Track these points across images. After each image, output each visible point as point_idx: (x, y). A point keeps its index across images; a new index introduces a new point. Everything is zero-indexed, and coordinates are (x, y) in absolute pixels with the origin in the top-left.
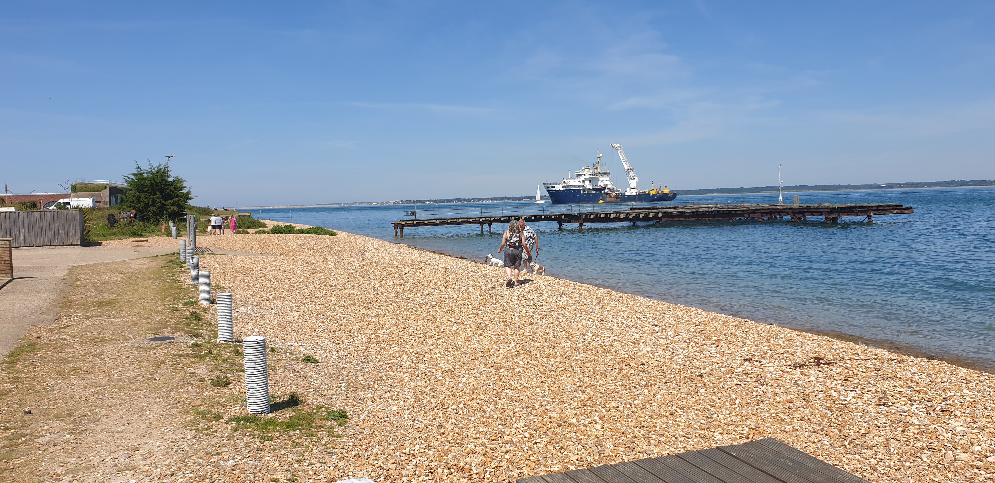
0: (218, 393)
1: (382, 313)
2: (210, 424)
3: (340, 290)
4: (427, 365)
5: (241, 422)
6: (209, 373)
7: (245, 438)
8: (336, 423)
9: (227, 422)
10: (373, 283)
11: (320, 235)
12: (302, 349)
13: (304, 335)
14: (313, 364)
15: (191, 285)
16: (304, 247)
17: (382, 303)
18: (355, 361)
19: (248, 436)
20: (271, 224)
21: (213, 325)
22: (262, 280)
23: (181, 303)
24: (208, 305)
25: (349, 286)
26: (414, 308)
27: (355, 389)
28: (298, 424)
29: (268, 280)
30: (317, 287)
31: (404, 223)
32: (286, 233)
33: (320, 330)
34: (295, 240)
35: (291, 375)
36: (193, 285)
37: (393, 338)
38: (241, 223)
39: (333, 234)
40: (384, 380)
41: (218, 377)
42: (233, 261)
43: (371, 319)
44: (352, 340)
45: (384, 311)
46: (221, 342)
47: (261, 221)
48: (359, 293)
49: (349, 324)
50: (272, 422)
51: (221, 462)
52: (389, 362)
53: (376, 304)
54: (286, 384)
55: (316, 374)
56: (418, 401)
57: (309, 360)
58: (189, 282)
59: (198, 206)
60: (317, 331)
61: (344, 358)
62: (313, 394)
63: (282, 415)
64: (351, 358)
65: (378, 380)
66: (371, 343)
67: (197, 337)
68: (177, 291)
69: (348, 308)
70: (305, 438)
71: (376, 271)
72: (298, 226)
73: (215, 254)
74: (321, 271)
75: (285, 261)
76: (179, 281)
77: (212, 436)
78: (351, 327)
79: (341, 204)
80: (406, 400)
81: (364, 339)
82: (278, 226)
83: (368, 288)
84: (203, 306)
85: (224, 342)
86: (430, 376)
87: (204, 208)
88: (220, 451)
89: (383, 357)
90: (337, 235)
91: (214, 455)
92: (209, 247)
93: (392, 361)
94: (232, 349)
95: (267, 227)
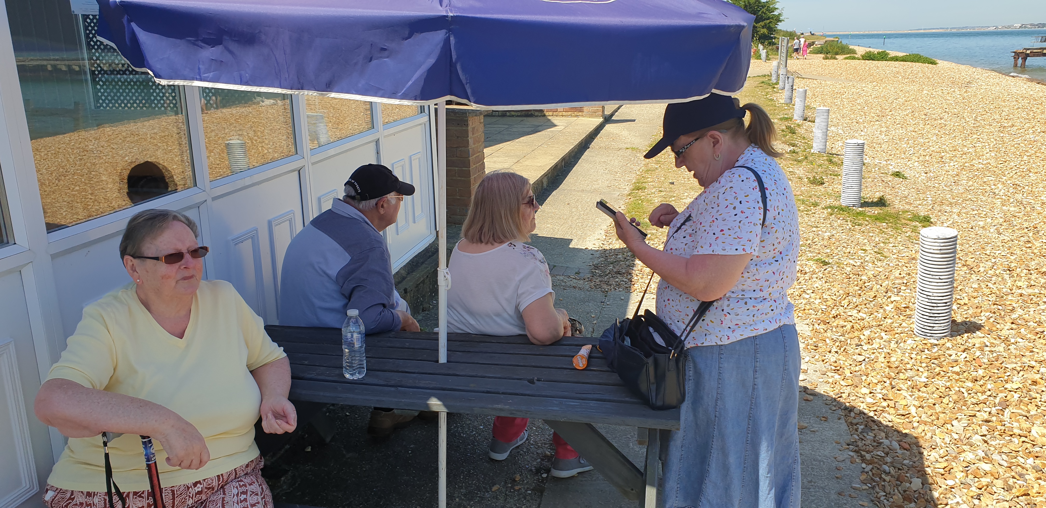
0: (815, 189)
1: (980, 145)
2: (809, 208)
3: (935, 120)
4: (1025, 195)
5: (836, 210)
6: (806, 174)
7: (839, 221)
8: (920, 225)
9: (823, 209)
10: (974, 115)
11: (917, 64)
12: (891, 167)
13: (893, 156)
14: (901, 179)
15: (784, 104)
16: (898, 76)
17: (982, 135)
18: (944, 183)
19: (842, 220)
20: (861, 50)
21: (806, 139)
22: (852, 104)
23: (776, 118)
24: (802, 121)
25: (946, 116)
26: (1021, 144)
27: (941, 204)
28: (885, 219)
29: (859, 104)
30: (910, 115)
31: (1028, 52)
32: (878, 60)
33: (910, 153)
34: (888, 68)
35: (880, 184)
36: (787, 104)
37: (990, 168)
38: (829, 48)
39: (933, 63)
40: (973, 201)
41: (814, 177)
42: (823, 85)
43: (966, 149)
44: (943, 165)
45: (983, 144)
46: (815, 152)
47: (851, 47)
48: (957, 124)
49: (941, 151)
50: (862, 214)
51: (820, 232)
52: (981, 188)
53: (975, 136)
54: (875, 190)
55: (904, 187)
56: (1008, 221)
57: (897, 175)
58: (782, 101)
59: (785, 30)
60: (907, 153)
61: (933, 179)
62: (900, 202)
63: (871, 210)
64: (940, 180)
65: (967, 200)
66: (963, 170)
67: (793, 146)
68: (771, 108)
69: (941, 137)
70: (890, 229)
71: (980, 103)
72: (892, 54)
73: (804, 78)
74: (916, 100)
75: (877, 87)
76: (772, 100)
77: (812, 216)
78: (943, 154)
79: (948, 28)
80: (994, 218)
81: (957, 166)
82: (870, 52)
83: (968, 120)
84: (797, 122)
85: (817, 153)
86: (1026, 204)
87: (791, 32)
88: (819, 226)
89: (975, 184)
90: (937, 63)
91: (814, 227)
92: (797, 71)
93: (984, 188)
94: (825, 158)
95: (856, 54)
